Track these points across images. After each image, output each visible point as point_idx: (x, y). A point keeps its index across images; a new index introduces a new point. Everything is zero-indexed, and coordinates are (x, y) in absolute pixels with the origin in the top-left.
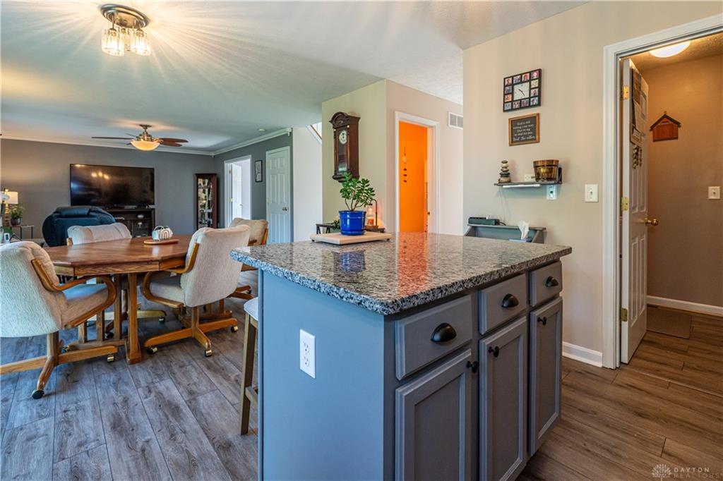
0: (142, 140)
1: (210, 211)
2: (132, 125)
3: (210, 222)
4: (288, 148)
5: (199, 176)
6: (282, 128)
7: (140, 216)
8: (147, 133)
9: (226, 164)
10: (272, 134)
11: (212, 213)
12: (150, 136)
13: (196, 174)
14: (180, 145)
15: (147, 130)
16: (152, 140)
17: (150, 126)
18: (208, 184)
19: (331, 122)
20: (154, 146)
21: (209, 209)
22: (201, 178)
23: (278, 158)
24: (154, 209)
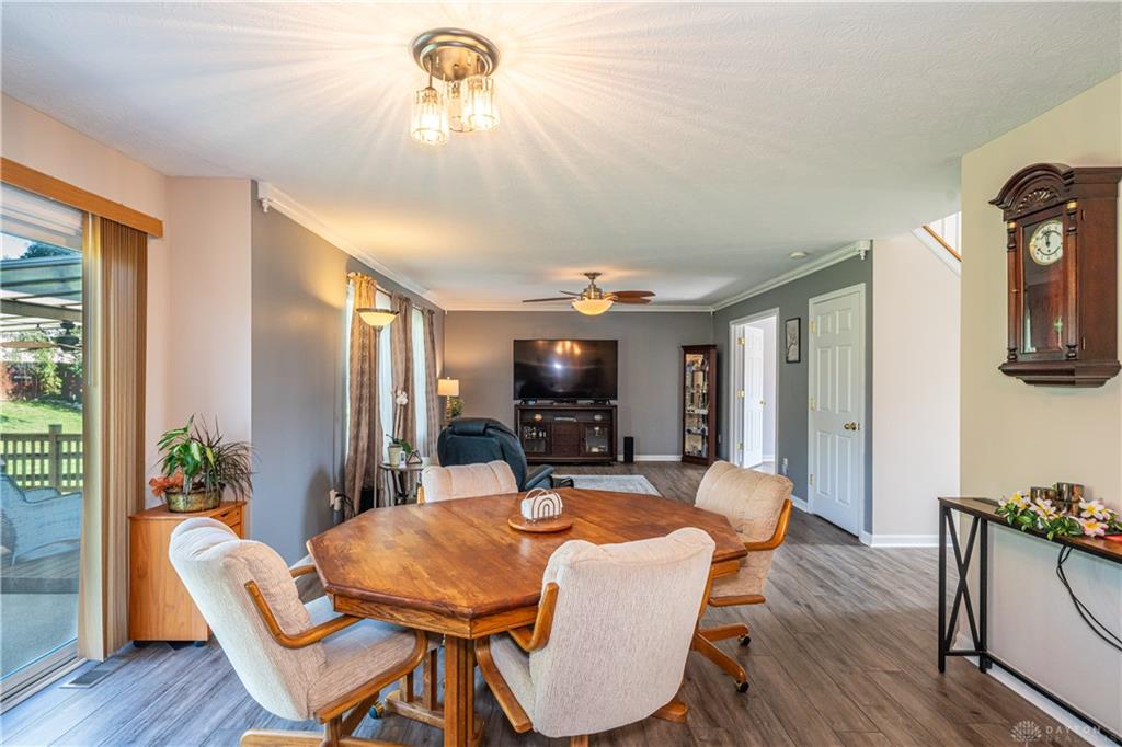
0: (587, 299)
1: (705, 412)
2: (574, 276)
3: (703, 431)
4: (862, 287)
5: (688, 349)
6: (850, 243)
7: (598, 417)
8: (595, 286)
9: (732, 327)
10: (823, 259)
11: (708, 415)
12: (599, 290)
13: (683, 347)
14: (649, 301)
15: (595, 281)
16: (601, 298)
17: (599, 274)
18: (703, 363)
19: (997, 202)
20: (605, 306)
21: (704, 407)
22: (690, 353)
23: (838, 313)
24: (616, 407)
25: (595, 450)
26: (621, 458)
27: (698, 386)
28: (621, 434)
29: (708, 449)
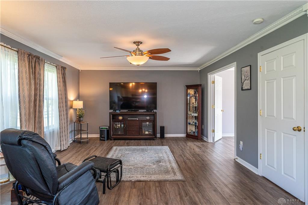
0: (135, 55)
1: (196, 115)
3: (196, 123)
5: (188, 87)
7: (148, 118)
8: (139, 49)
9: (209, 76)
11: (198, 116)
12: (141, 51)
13: (186, 86)
15: (139, 47)
16: (142, 55)
17: (142, 42)
18: (195, 93)
21: (196, 113)
22: (190, 89)
23: (282, 58)
24: (156, 113)
25: (147, 133)
26: (158, 135)
27: (193, 103)
28: (159, 125)
29: (198, 132)
